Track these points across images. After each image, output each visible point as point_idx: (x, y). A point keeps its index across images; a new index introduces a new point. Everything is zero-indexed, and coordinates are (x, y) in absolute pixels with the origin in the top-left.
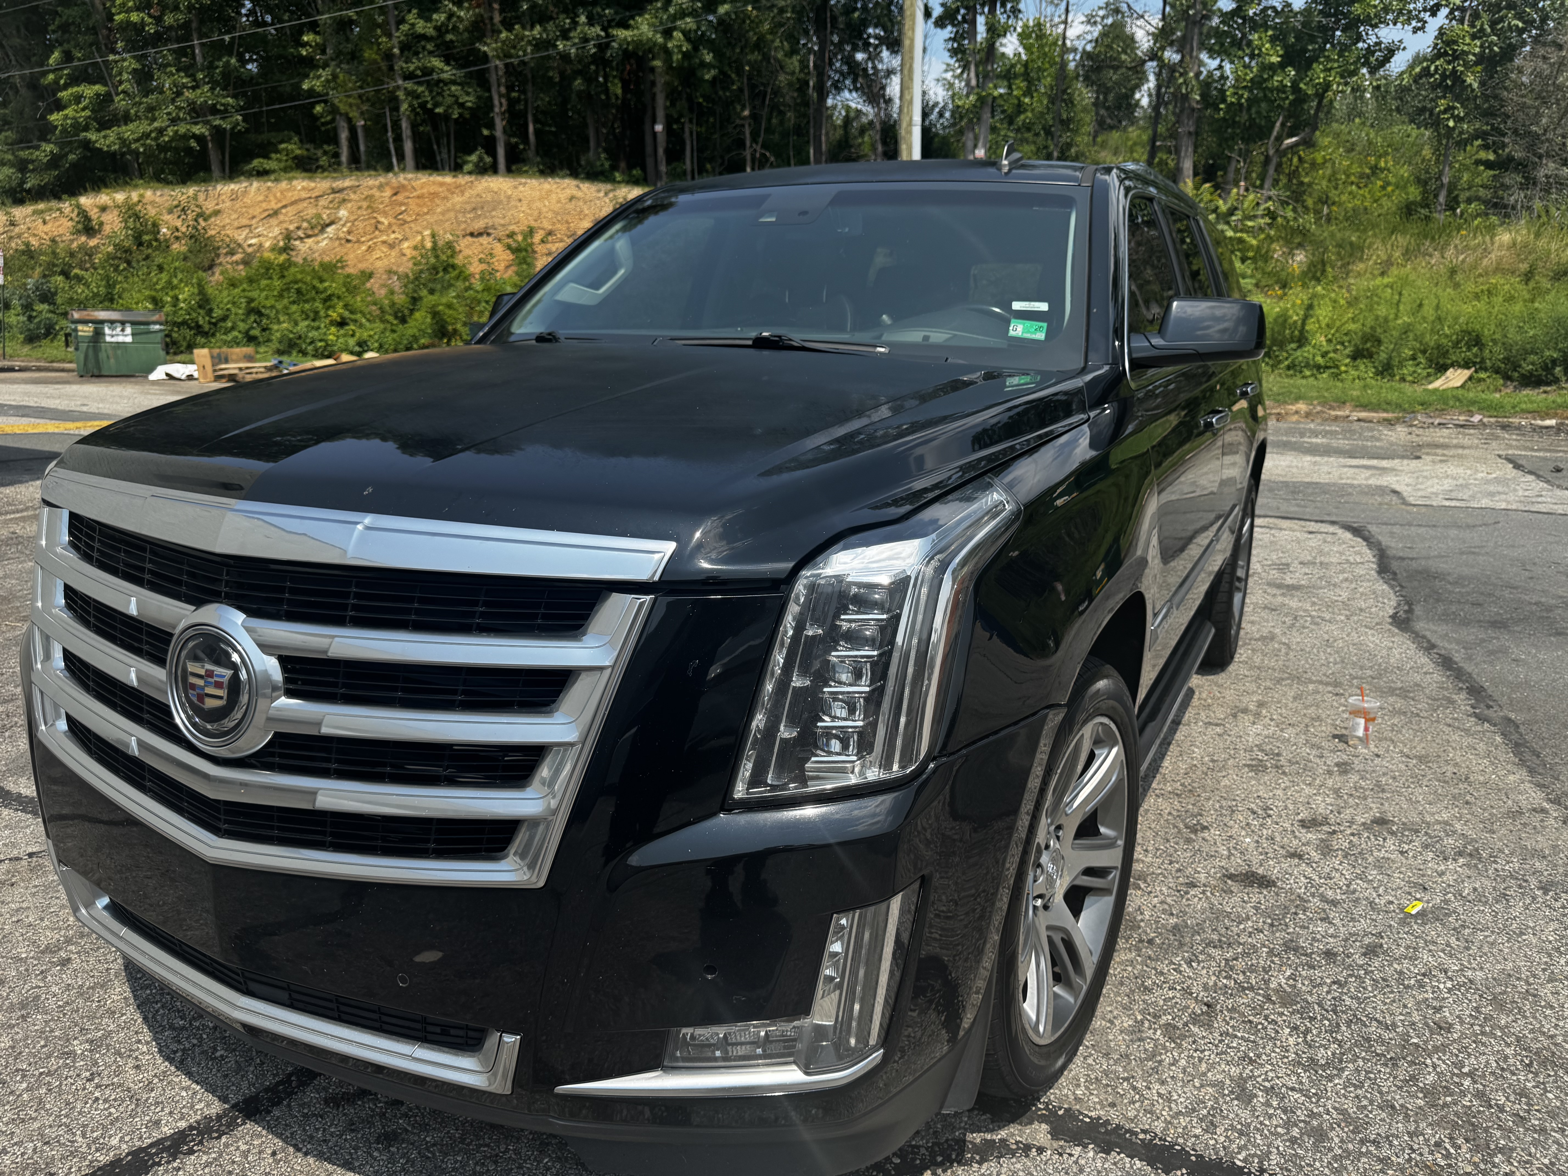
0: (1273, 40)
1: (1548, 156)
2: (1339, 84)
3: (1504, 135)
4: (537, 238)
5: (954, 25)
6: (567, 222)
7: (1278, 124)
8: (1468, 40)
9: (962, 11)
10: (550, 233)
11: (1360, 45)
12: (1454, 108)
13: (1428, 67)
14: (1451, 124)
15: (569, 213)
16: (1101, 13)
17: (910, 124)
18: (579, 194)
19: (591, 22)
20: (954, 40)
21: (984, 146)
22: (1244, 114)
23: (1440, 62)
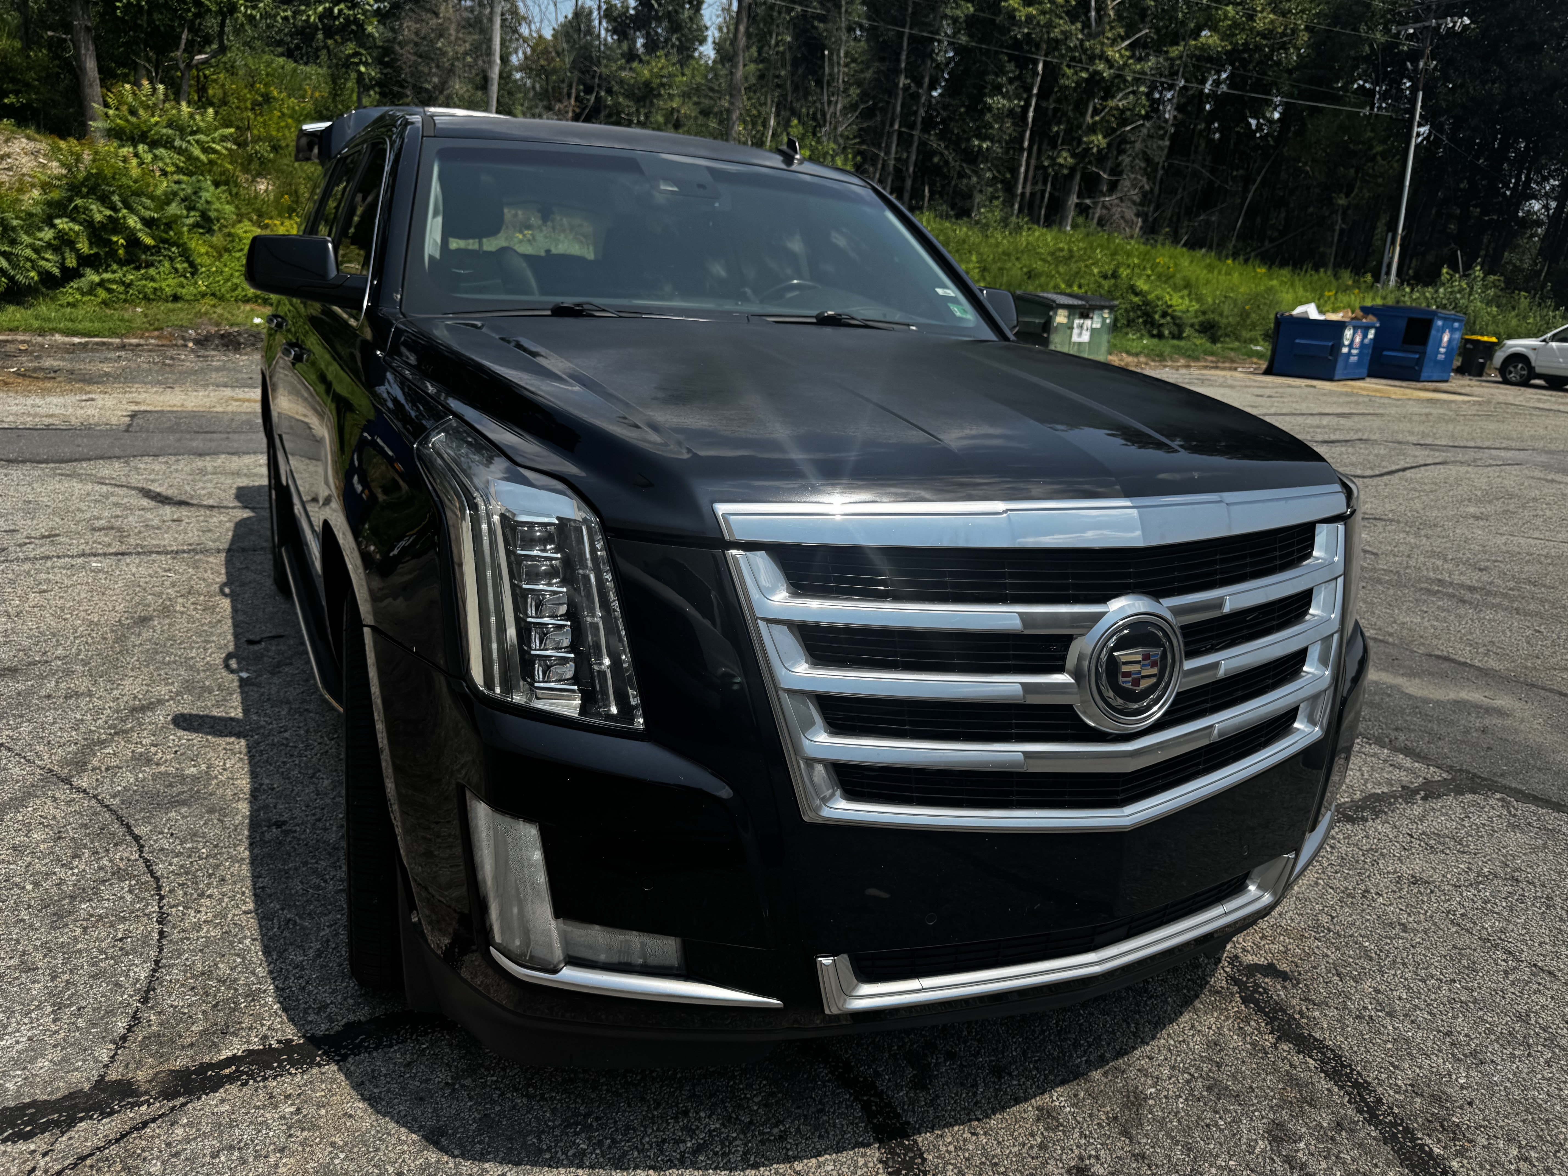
7: (184, 37)
12: (361, 54)
14: (362, 69)
22: (145, 18)
23: (342, 6)
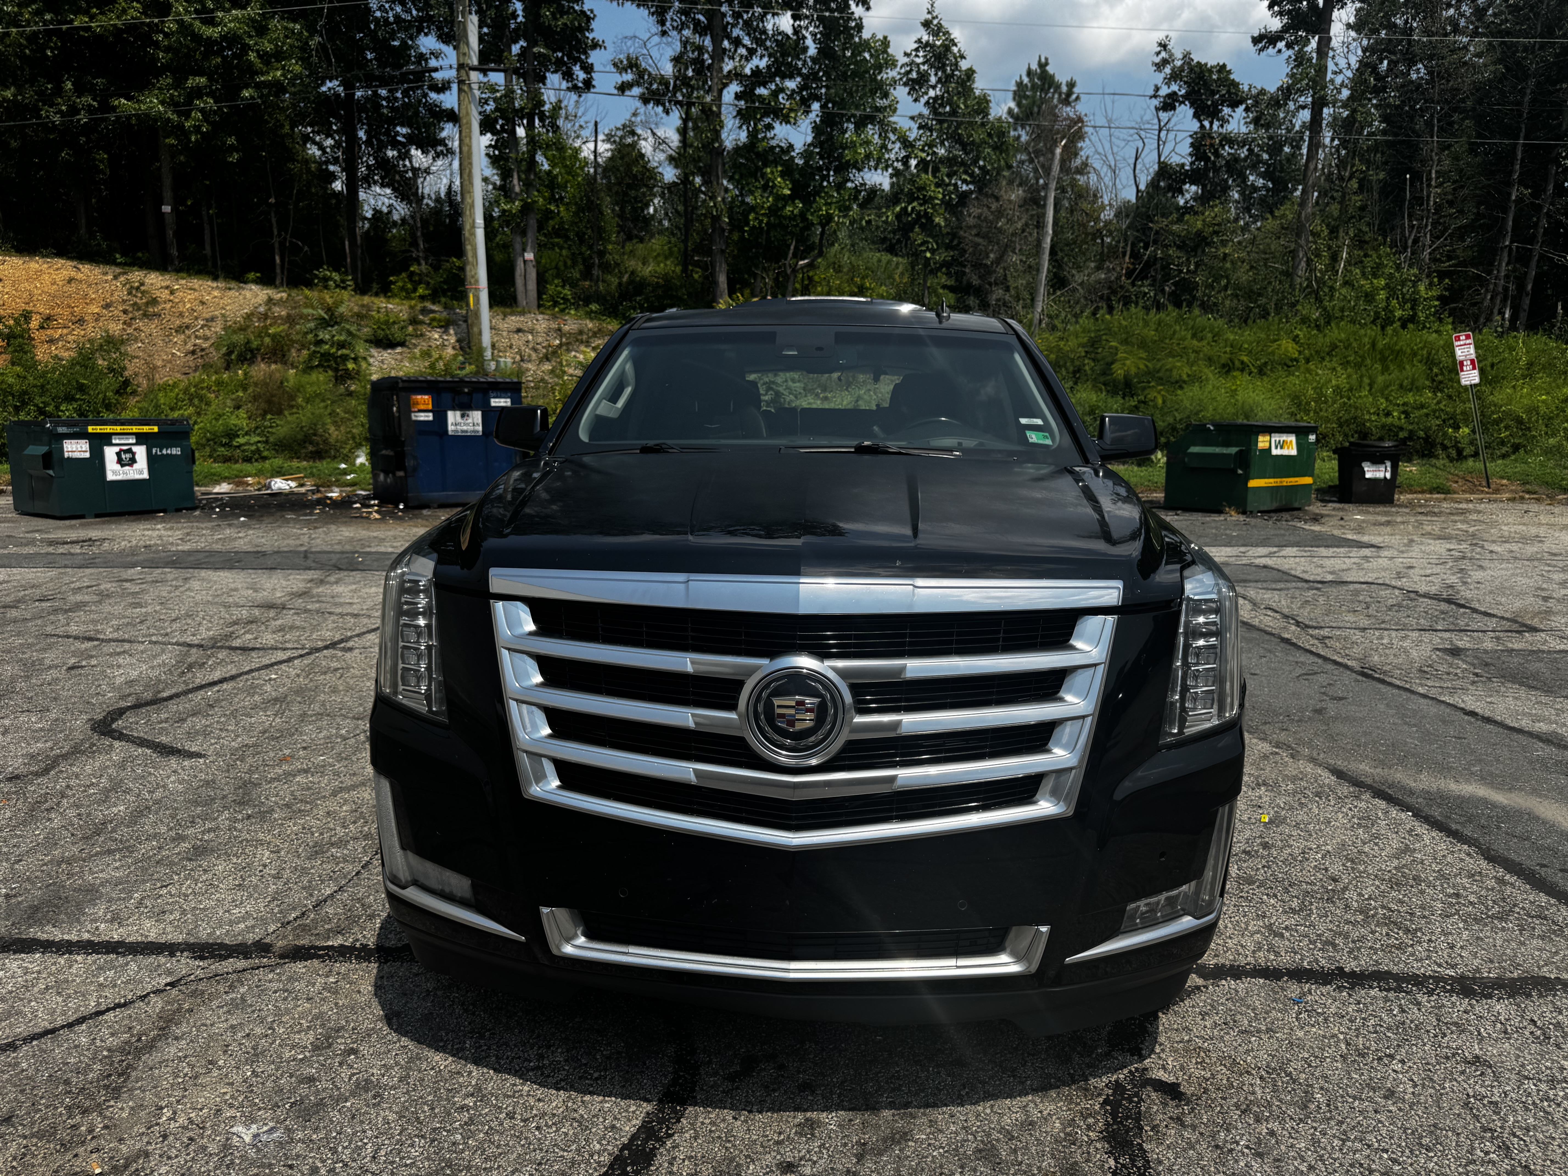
0: (783, 175)
1: (996, 284)
2: (839, 217)
3: (965, 266)
4: (34, 324)
5: (493, 134)
6: (69, 306)
7: (792, 247)
8: (933, 188)
9: (500, 122)
10: (49, 318)
11: (849, 185)
12: (928, 242)
13: (906, 208)
14: (928, 255)
15: (70, 296)
16: (619, 133)
17: (473, 226)
18: (80, 276)
19: (80, 90)
20: (495, 147)
21: (533, 248)
22: (764, 237)
23: (915, 204)
